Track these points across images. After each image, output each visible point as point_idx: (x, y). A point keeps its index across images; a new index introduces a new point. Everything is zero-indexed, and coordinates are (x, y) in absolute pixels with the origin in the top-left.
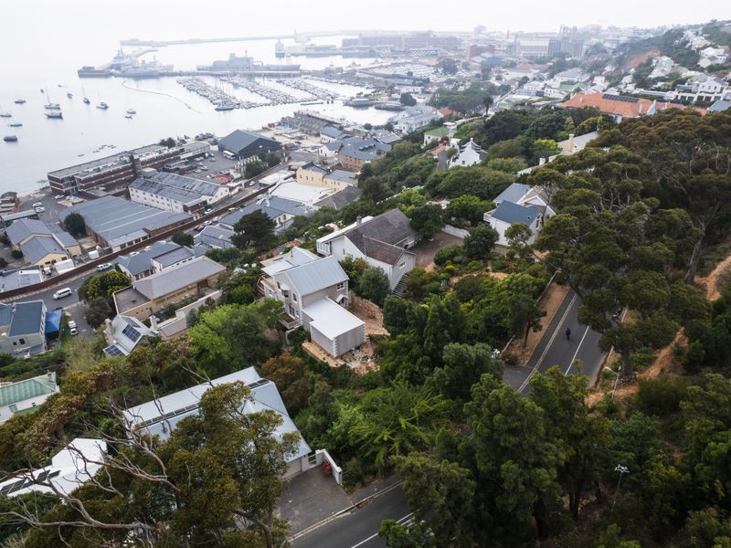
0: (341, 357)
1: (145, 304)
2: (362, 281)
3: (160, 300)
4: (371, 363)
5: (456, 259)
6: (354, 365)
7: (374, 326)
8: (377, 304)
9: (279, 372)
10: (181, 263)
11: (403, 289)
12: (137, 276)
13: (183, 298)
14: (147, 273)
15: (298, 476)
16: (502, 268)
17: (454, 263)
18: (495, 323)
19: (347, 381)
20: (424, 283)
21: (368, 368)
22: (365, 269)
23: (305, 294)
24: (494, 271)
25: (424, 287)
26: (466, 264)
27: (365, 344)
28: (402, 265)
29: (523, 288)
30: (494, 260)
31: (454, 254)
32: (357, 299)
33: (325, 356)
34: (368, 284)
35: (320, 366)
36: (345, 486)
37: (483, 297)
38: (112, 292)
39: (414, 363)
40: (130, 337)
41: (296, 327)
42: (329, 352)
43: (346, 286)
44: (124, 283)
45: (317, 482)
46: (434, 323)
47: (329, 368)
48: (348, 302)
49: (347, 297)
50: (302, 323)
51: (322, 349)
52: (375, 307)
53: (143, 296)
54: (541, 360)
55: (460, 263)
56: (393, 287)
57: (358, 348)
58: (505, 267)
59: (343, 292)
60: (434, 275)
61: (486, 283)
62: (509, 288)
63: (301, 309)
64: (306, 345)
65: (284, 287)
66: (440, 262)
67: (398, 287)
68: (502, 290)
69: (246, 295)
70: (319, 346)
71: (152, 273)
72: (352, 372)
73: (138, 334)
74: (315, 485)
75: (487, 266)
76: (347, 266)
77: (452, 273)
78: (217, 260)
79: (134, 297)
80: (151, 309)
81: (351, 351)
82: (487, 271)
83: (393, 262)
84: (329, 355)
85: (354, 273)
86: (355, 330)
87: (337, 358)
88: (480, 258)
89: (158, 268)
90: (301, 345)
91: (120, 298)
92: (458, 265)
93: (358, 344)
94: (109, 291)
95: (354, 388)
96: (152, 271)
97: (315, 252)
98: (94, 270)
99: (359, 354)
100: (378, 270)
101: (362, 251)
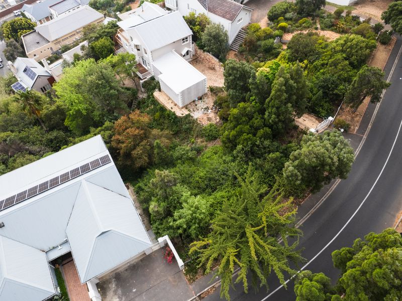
0: (186, 107)
1: (46, 45)
2: (204, 37)
3: (57, 41)
4: (211, 114)
5: (288, 15)
6: (197, 115)
7: (214, 77)
8: (217, 57)
9: (128, 133)
10: (71, 10)
11: (239, 43)
12: (40, 21)
13: (75, 40)
14: (47, 19)
15: (141, 260)
16: (332, 27)
17: (286, 19)
18: (333, 90)
19: (190, 129)
20: (259, 39)
21: (209, 119)
22: (207, 26)
23: (153, 49)
24: (322, 29)
25: (259, 43)
26: (296, 21)
27: (206, 94)
28: (239, 20)
29: (357, 51)
30: (323, 17)
31: (286, 11)
32: (200, 52)
33: (172, 105)
34: (209, 40)
35: (169, 115)
36: (188, 272)
37: (317, 59)
38: (21, 35)
39: (254, 135)
40: (29, 76)
41: (148, 77)
42: (176, 102)
43: (190, 39)
44: (30, 27)
45: (160, 267)
46: (278, 97)
47: (176, 117)
48: (191, 54)
49: (190, 49)
50: (153, 75)
51: (170, 99)
52: (215, 60)
53: (44, 38)
54: (370, 126)
55: (291, 19)
56: (230, 41)
57: (200, 99)
58: (333, 25)
59: (188, 45)
60: (268, 32)
61: (320, 44)
62: (342, 51)
63: (152, 63)
64: (156, 94)
65: (136, 42)
66: (273, 18)
67: (235, 41)
68: (336, 52)
69: (106, 47)
70: (167, 96)
71: (52, 19)
72: (194, 122)
73: (35, 74)
74: (158, 270)
75: (315, 23)
76: (191, 22)
77: (285, 30)
78: (97, 8)
79: (38, 39)
80: (51, 49)
81: (194, 101)
82: (317, 29)
83: (232, 18)
84: (176, 105)
85: (197, 28)
86: (198, 84)
87: (182, 108)
88: (308, 15)
89: (55, 15)
90: (152, 94)
91: (28, 40)
92: (290, 22)
93: (200, 95)
94: (19, 34)
95: (197, 136)
96: (51, 17)
97: (164, 6)
98: (12, 15)
99: (201, 105)
100: (219, 27)
101: (204, 6)
